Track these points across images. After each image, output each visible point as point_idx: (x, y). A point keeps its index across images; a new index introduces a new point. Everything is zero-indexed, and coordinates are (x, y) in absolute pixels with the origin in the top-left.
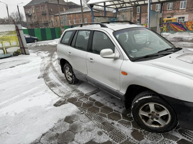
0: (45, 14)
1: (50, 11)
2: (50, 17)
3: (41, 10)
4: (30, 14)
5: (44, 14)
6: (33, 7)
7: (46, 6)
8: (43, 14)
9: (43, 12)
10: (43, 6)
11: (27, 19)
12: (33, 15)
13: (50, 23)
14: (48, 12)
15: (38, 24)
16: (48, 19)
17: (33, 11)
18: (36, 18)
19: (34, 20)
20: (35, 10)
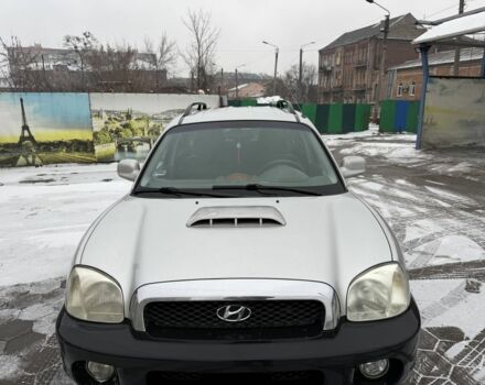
0: (364, 68)
1: (377, 59)
2: (373, 75)
3: (357, 57)
4: (329, 68)
5: (361, 68)
6: (339, 49)
7: (370, 47)
8: (357, 68)
9: (359, 63)
10: (364, 47)
11: (320, 80)
12: (336, 70)
13: (371, 89)
14: (371, 63)
15: (342, 91)
16: (367, 80)
17: (338, 60)
18: (340, 77)
19: (334, 83)
20: (344, 57)
